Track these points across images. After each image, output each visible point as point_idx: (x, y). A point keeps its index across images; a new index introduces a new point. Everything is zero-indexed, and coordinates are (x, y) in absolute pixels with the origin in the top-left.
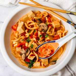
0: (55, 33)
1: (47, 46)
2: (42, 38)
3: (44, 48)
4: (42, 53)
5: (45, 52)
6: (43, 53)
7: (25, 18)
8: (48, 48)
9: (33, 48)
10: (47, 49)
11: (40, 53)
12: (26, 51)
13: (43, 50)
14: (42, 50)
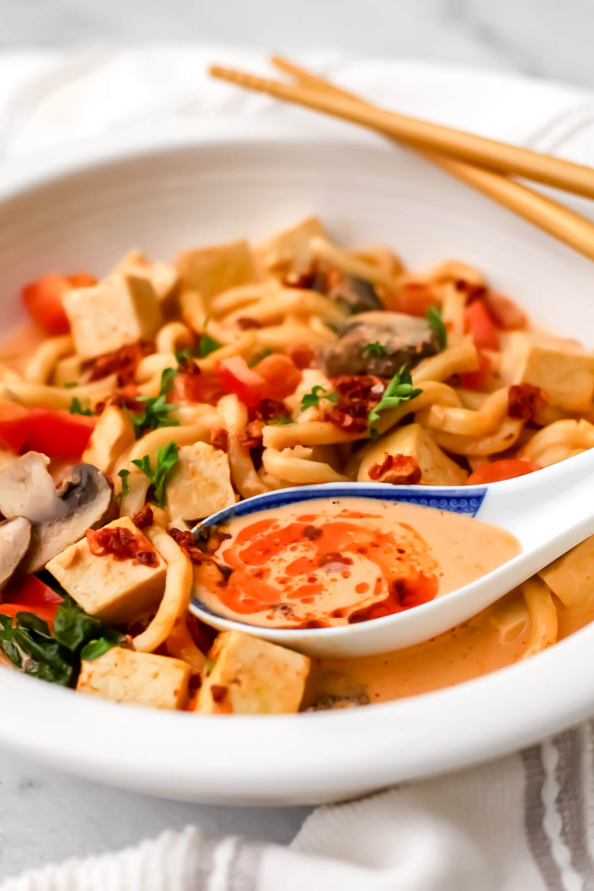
0: (512, 428)
1: (353, 528)
2: (327, 418)
3: (313, 534)
4: (260, 575)
5: (299, 581)
6: (271, 581)
7: (210, 253)
8: (362, 551)
9: (172, 508)
10: (347, 555)
11: (226, 573)
12: (71, 487)
13: (289, 556)
14: (268, 550)
